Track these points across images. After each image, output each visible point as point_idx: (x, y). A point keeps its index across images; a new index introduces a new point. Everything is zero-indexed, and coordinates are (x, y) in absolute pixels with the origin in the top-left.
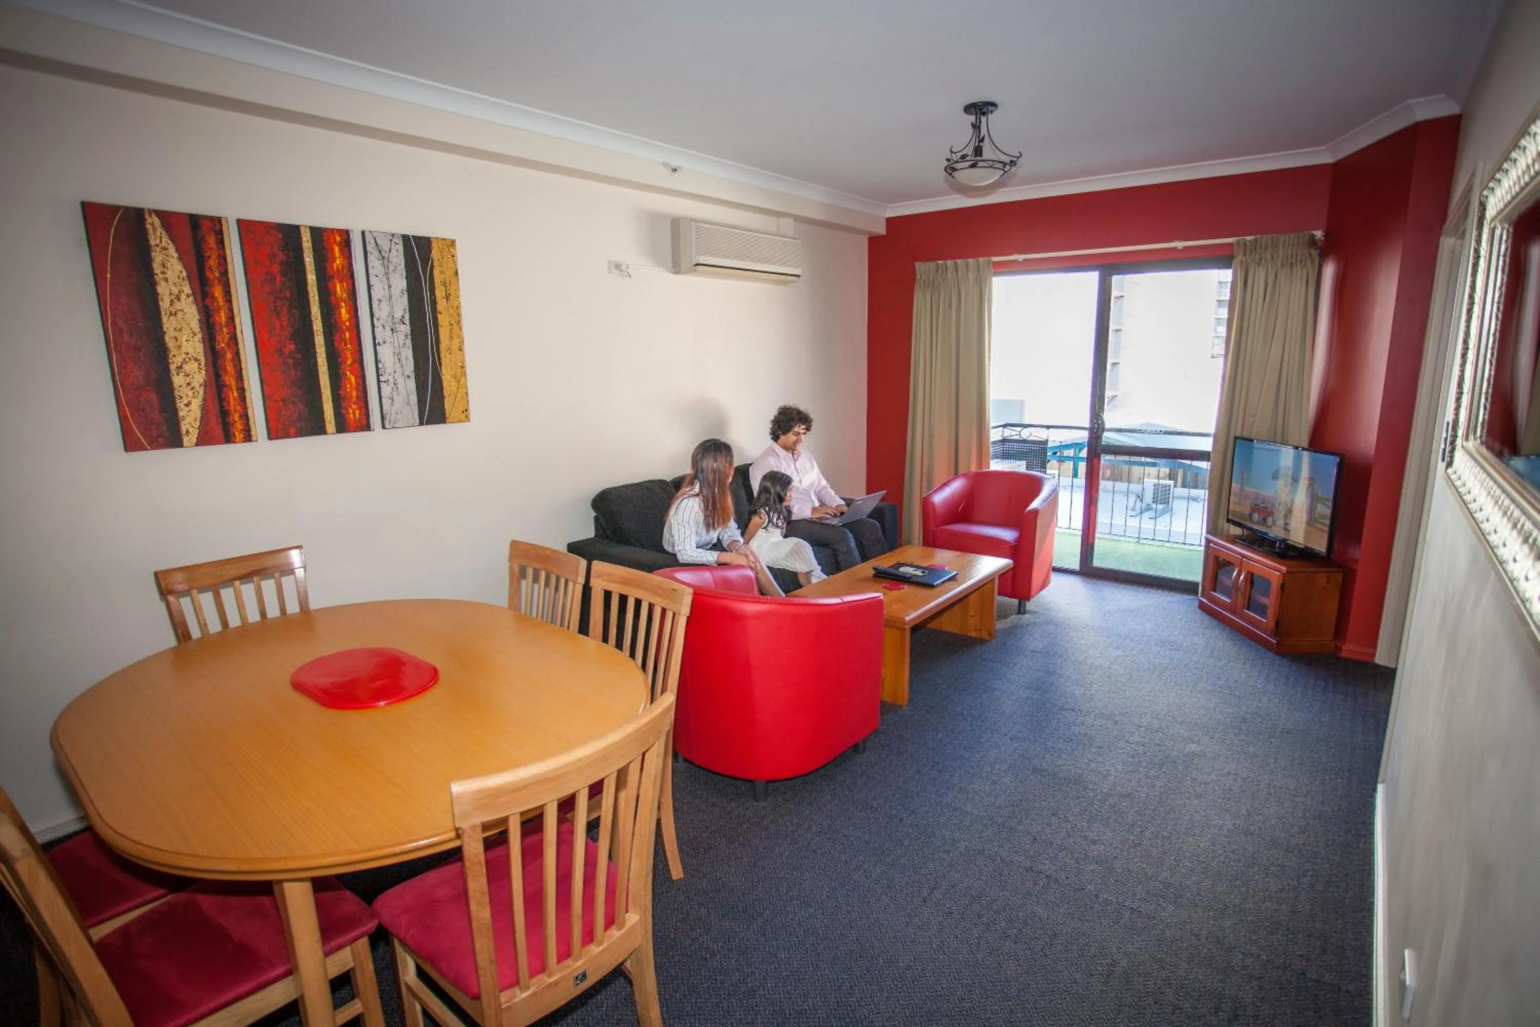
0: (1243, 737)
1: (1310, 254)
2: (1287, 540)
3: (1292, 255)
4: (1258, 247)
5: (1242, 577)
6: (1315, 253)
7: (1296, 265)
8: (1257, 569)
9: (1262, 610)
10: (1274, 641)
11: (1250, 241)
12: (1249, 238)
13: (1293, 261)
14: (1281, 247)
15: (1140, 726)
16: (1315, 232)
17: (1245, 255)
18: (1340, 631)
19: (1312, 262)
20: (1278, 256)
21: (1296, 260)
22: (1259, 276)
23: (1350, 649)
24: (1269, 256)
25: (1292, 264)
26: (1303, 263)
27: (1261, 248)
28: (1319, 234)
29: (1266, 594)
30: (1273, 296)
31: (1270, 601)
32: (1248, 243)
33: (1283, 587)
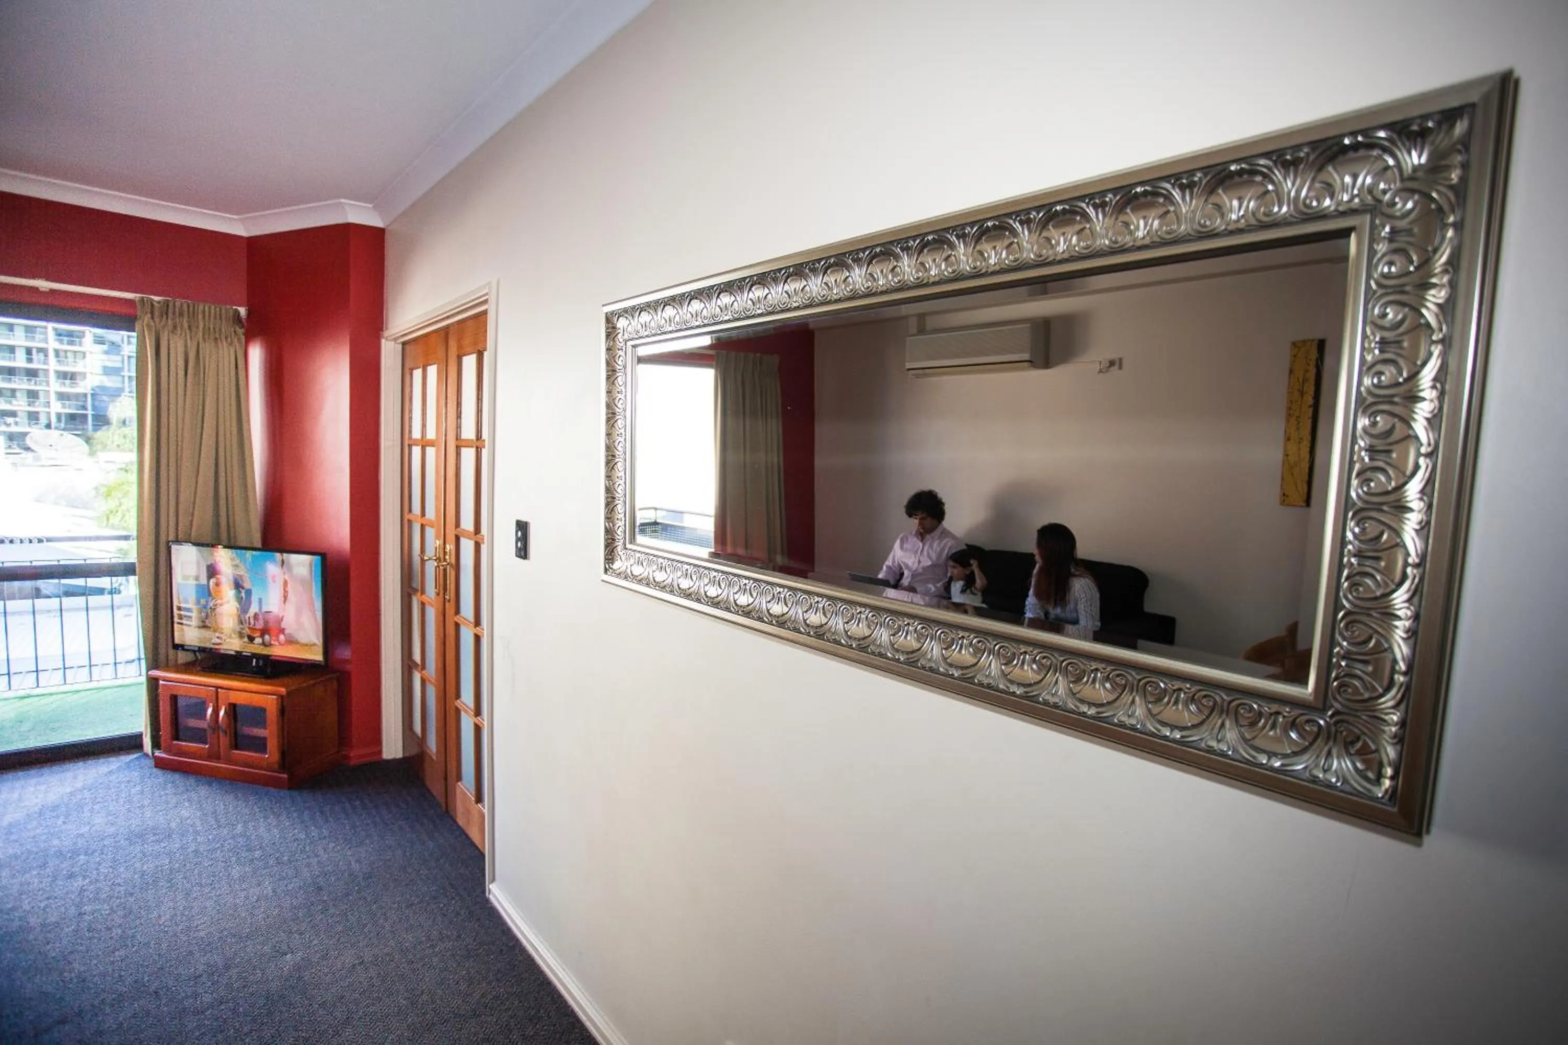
0: (332, 911)
1: (235, 332)
2: (271, 656)
3: (214, 329)
4: (170, 311)
5: (222, 713)
6: (241, 331)
7: (221, 341)
8: (240, 698)
9: (260, 745)
10: (285, 776)
11: (159, 302)
12: (157, 298)
13: (217, 336)
14: (200, 317)
15: (197, 977)
16: (239, 308)
17: (153, 318)
18: (344, 739)
19: (239, 340)
20: (197, 327)
21: (220, 334)
22: (176, 345)
23: (357, 755)
24: (186, 325)
25: (216, 339)
26: (229, 340)
27: (174, 313)
28: (243, 311)
29: (262, 723)
30: (196, 374)
31: (269, 732)
32: (155, 303)
33: (282, 711)
